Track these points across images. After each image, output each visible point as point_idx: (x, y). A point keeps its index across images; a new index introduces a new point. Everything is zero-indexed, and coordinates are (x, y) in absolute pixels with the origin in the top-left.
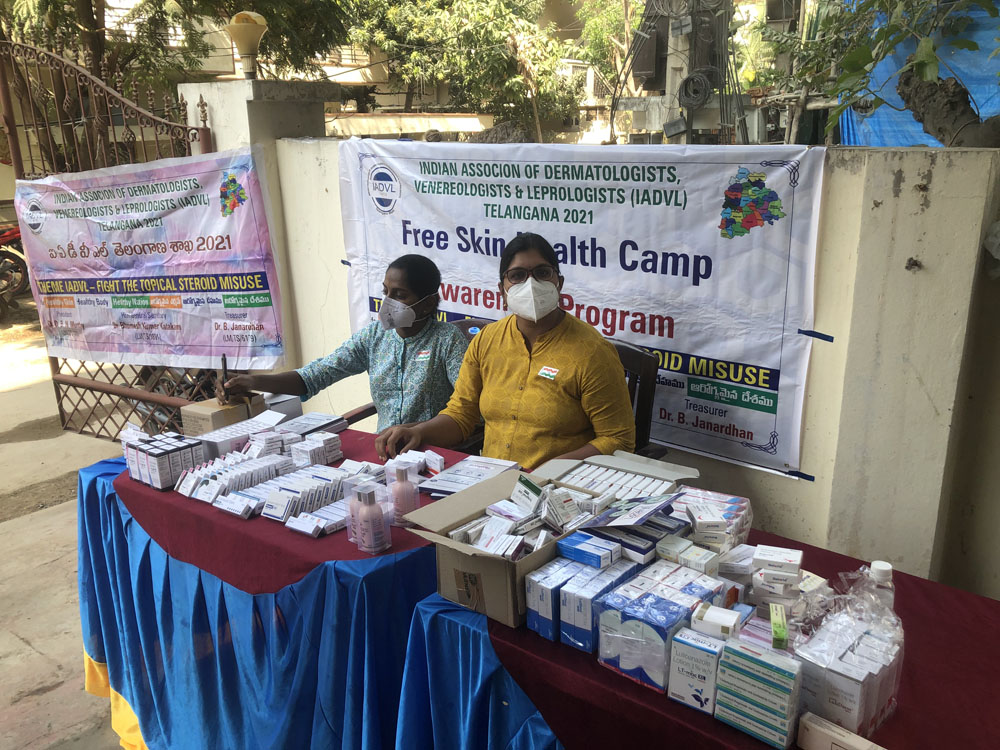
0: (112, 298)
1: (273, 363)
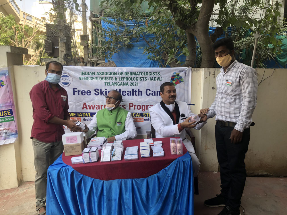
1: (14, 141)
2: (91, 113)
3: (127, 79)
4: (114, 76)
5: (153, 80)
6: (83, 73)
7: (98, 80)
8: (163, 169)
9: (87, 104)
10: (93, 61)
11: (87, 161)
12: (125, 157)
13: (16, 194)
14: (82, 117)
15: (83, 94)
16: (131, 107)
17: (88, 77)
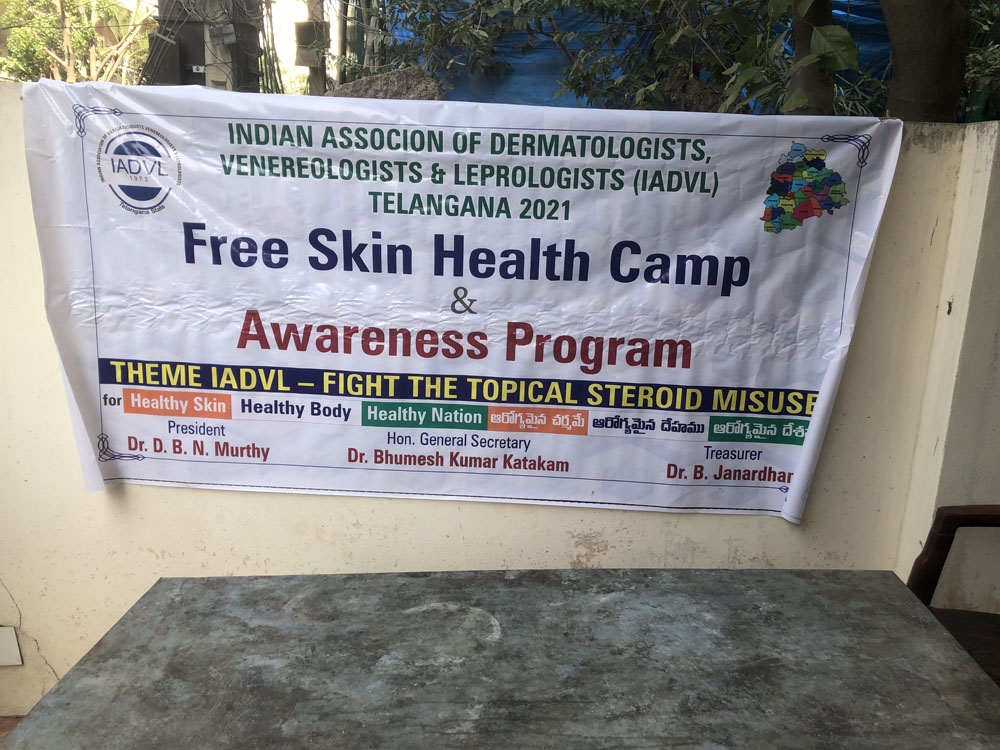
2: (287, 371)
4: (427, 157)
5: (661, 185)
6: (240, 131)
7: (331, 176)
9: (267, 319)
14: (239, 389)
15: (244, 257)
16: (518, 348)
17: (271, 159)
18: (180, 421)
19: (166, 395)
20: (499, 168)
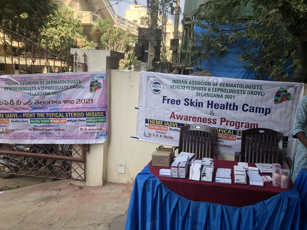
0: (30, 120)
1: (104, 141)
2: (178, 123)
3: (222, 90)
4: (208, 87)
5: (253, 94)
6: (175, 81)
7: (190, 89)
8: (261, 202)
9: (175, 114)
10: (181, 67)
11: (175, 175)
12: (217, 179)
13: (100, 193)
14: (169, 126)
15: (173, 103)
16: (222, 123)
17: (179, 86)
18: (158, 131)
19: (156, 126)
20: (221, 89)
